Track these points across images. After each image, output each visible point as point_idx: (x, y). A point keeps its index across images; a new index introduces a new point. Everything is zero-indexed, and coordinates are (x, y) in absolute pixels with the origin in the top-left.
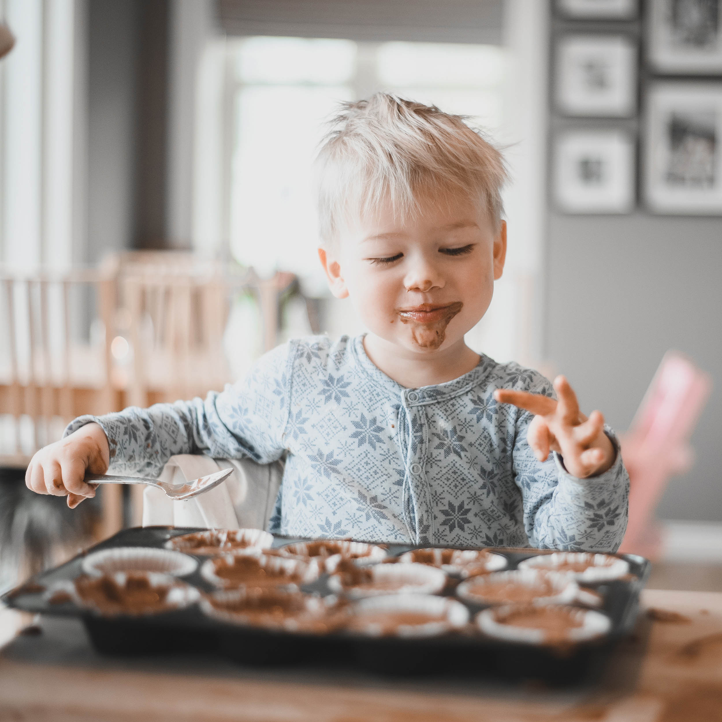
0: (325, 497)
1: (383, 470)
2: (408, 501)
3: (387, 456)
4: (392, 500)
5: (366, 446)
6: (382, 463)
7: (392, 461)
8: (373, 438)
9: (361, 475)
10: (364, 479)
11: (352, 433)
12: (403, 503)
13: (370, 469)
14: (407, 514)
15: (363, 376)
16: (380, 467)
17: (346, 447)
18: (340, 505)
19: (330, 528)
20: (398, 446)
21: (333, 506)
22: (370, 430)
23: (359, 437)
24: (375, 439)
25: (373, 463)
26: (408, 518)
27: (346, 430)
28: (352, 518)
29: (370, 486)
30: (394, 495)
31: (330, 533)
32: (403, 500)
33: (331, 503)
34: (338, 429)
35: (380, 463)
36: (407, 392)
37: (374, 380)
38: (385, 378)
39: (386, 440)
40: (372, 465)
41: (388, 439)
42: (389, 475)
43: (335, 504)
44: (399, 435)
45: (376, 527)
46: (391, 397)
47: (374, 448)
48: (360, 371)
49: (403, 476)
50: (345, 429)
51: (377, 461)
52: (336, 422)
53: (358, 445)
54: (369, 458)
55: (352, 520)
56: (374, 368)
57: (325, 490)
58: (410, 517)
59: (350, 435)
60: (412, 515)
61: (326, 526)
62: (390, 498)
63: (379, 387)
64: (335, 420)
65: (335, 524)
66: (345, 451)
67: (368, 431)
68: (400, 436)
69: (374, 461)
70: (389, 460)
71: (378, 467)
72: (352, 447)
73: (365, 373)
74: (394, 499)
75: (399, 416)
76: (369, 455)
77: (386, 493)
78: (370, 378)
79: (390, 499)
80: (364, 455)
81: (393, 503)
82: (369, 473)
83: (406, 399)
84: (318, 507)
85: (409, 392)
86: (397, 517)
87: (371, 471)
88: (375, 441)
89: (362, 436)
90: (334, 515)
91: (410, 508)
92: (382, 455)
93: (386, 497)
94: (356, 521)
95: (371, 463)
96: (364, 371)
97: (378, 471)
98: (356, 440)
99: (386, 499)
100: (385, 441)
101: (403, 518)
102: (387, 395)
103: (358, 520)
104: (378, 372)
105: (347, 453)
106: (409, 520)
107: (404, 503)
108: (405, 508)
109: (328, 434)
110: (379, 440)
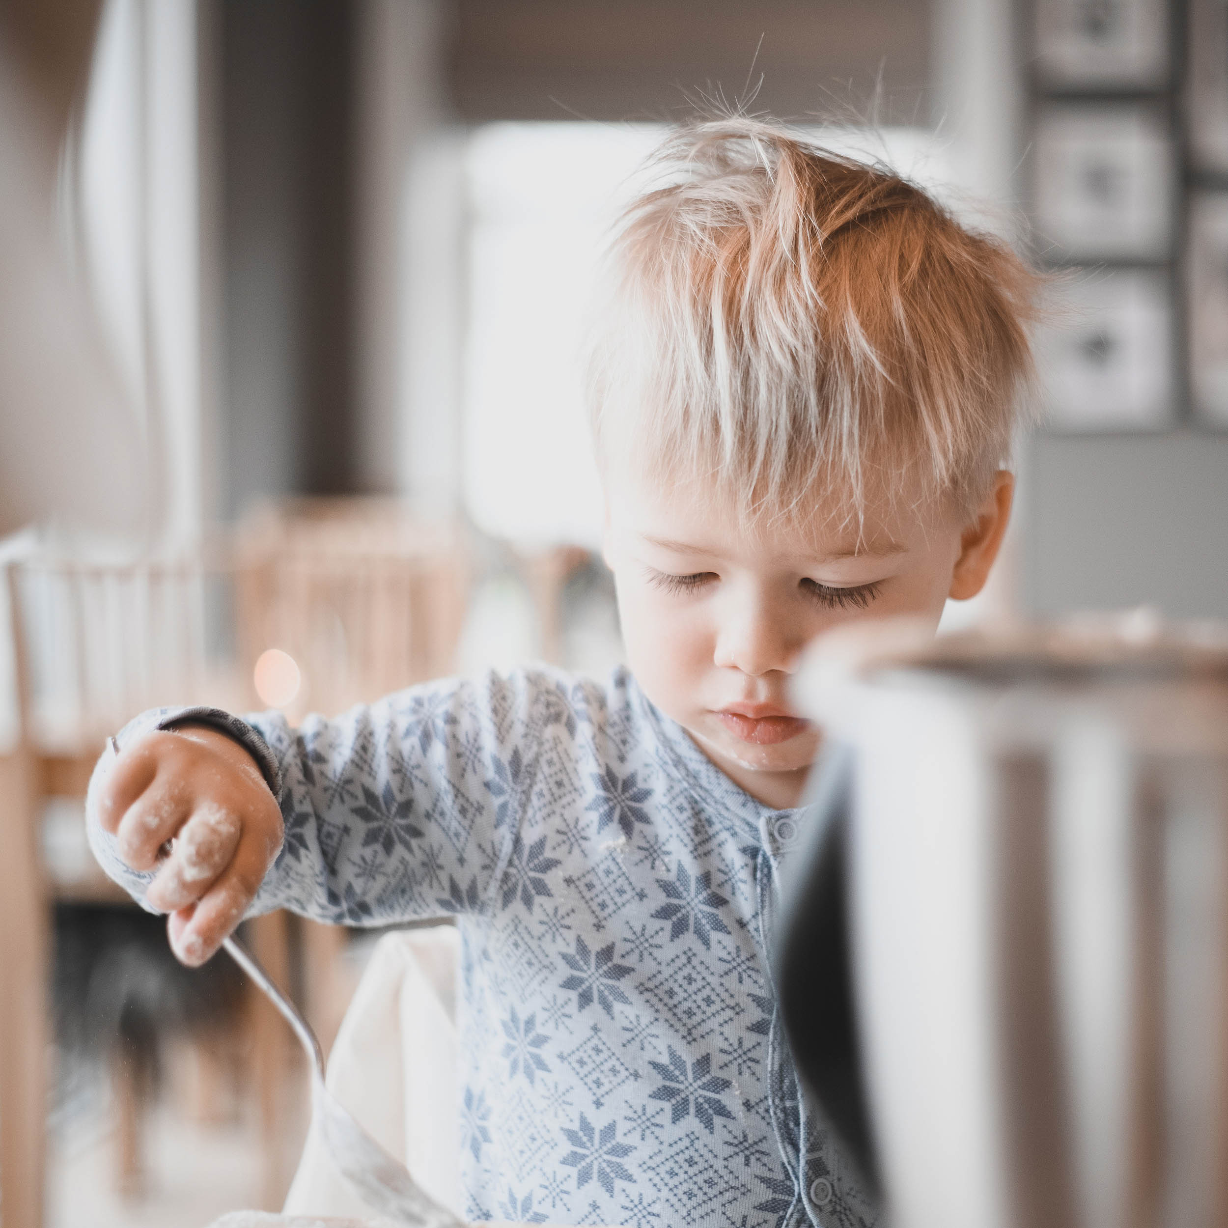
0: (577, 1066)
1: (724, 995)
2: (781, 1072)
3: (735, 964)
4: (744, 1067)
5: (689, 939)
6: (723, 981)
7: (745, 976)
8: (704, 921)
9: (675, 1006)
10: (680, 1015)
11: (659, 909)
12: (769, 1075)
13: (695, 993)
14: (777, 1101)
15: (675, 774)
16: (719, 990)
17: (642, 939)
18: (611, 1086)
19: (591, 1139)
20: (758, 942)
21: (594, 1086)
22: (696, 901)
23: (674, 918)
24: (708, 923)
25: (704, 978)
26: (778, 1112)
27: (645, 899)
28: (639, 1117)
29: (693, 1031)
30: (750, 1055)
31: (592, 1149)
32: (769, 1069)
33: (589, 1080)
34: (626, 897)
35: (719, 980)
36: (773, 821)
37: (701, 787)
38: (726, 784)
39: (733, 926)
40: (700, 983)
41: (737, 926)
42: (738, 1009)
43: (598, 1083)
44: (760, 917)
45: (698, 1138)
46: (737, 829)
47: (706, 942)
48: (670, 762)
49: (768, 1012)
50: (642, 896)
51: (712, 974)
52: (623, 878)
53: (670, 935)
54: (694, 968)
55: (639, 1121)
56: (703, 759)
57: (578, 1050)
58: (784, 1110)
59: (653, 912)
60: (788, 1104)
61: (581, 1134)
62: (740, 1061)
63: (713, 804)
64: (620, 873)
65: (601, 1131)
66: (641, 948)
67: (693, 904)
68: (763, 920)
69: (705, 973)
70: (740, 973)
71: (713, 990)
72: (657, 940)
73: (681, 768)
74: (750, 1064)
75: (759, 875)
76: (695, 961)
77: (731, 1049)
78: (692, 781)
79: (740, 1065)
80: (684, 959)
81: (747, 1073)
82: (695, 1001)
83: (771, 835)
84: (562, 1089)
85: (778, 820)
86: (753, 1107)
87: (699, 998)
88: (708, 927)
89: (679, 915)
90: (598, 1108)
91: (785, 1087)
92: (724, 961)
93: (731, 1058)
94: (648, 1124)
95: (699, 978)
96: (678, 762)
97: (714, 997)
98: (668, 925)
99: (730, 1062)
100: (729, 929)
101: (767, 1111)
102: (728, 824)
103: (653, 1120)
104: (712, 769)
105: (646, 954)
106: (781, 1115)
107: (772, 1075)
108: (772, 1087)
109: (603, 906)
110: (719, 927)
